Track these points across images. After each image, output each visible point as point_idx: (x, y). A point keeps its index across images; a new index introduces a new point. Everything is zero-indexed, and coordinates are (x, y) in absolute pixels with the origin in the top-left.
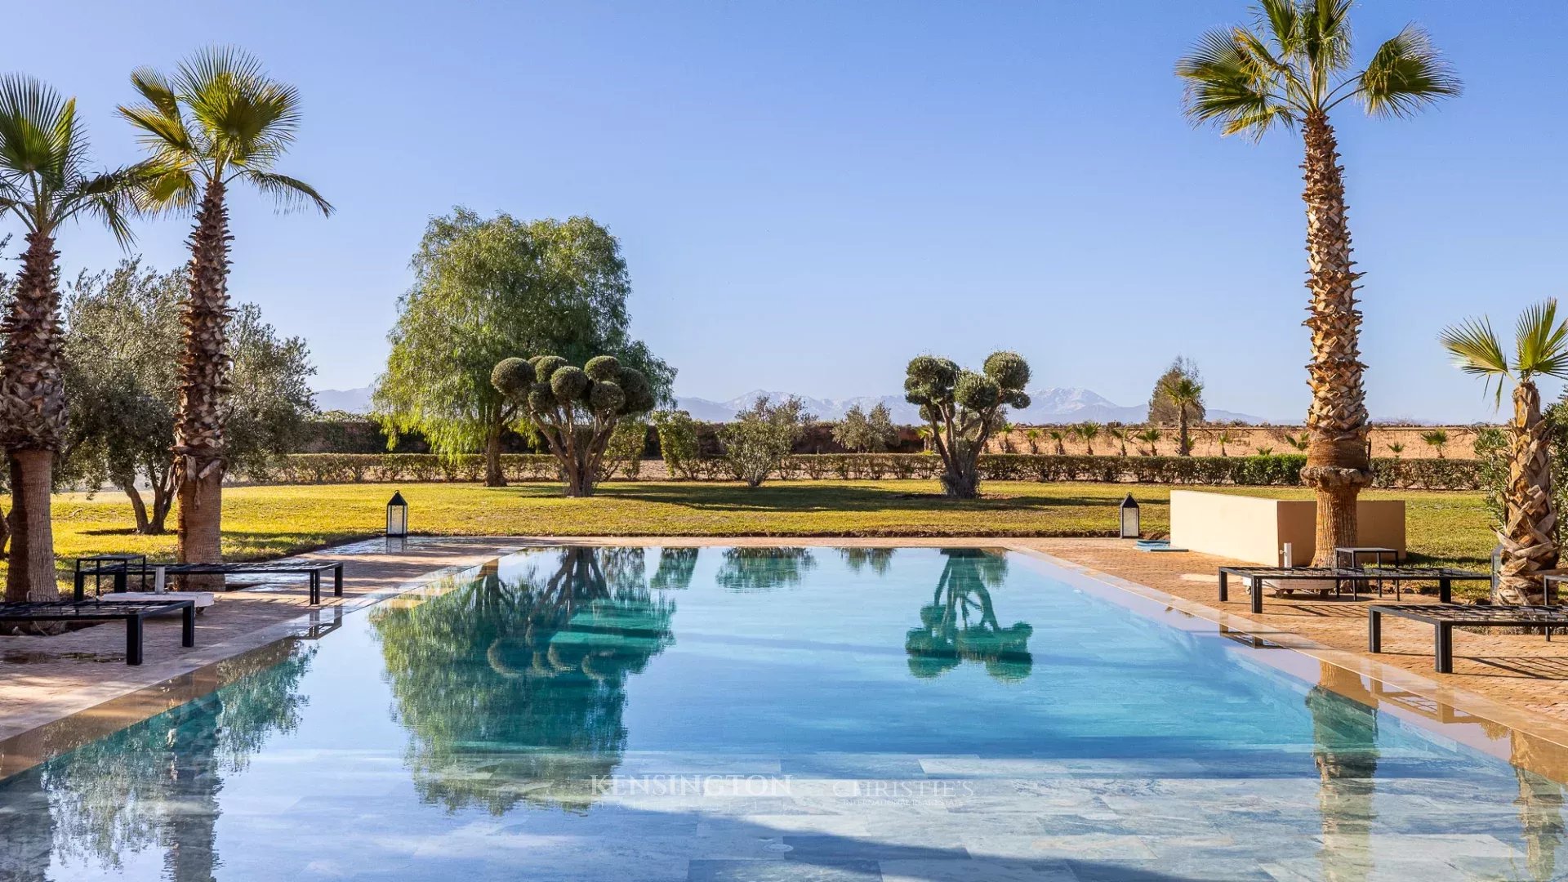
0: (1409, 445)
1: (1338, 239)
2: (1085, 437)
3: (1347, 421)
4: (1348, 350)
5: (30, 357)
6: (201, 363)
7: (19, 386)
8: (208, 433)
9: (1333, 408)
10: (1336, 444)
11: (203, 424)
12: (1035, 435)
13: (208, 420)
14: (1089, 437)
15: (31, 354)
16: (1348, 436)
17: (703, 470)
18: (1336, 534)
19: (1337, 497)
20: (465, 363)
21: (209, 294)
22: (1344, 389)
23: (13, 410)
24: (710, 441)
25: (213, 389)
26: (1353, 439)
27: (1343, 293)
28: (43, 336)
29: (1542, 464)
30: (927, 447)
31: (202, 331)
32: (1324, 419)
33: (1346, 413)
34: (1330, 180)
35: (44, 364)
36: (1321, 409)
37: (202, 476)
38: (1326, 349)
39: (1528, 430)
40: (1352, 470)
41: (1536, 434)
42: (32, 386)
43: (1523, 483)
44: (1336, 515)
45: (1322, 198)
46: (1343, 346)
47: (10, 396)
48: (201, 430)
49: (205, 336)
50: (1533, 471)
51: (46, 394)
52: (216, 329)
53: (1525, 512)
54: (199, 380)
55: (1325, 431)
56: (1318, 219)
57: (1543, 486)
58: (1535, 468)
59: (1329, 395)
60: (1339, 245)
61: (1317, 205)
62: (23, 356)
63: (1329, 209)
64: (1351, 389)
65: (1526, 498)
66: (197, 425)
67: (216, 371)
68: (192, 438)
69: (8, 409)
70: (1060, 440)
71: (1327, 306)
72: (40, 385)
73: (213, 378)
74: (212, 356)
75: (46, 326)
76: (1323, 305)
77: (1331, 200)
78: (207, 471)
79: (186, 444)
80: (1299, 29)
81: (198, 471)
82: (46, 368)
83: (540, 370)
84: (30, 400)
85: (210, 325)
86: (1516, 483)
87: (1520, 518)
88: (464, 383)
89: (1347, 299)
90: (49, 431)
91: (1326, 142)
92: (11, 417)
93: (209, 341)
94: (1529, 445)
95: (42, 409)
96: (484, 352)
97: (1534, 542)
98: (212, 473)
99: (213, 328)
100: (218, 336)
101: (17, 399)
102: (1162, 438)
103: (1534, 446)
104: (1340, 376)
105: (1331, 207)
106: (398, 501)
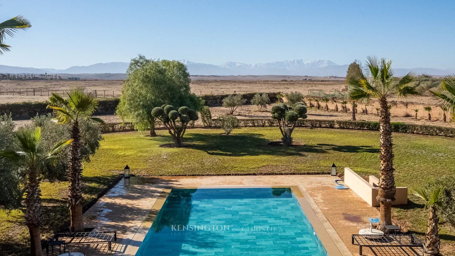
0: (420, 109)
1: (388, 135)
2: (325, 101)
3: (389, 186)
4: (390, 166)
5: (33, 202)
6: (75, 173)
7: (31, 211)
8: (78, 192)
9: (385, 182)
10: (386, 192)
11: (76, 189)
12: (311, 100)
13: (78, 188)
14: (327, 101)
15: (33, 201)
16: (389, 190)
17: (213, 123)
18: (385, 216)
19: (386, 206)
20: (144, 107)
21: (76, 153)
22: (388, 177)
23: (29, 218)
24: (215, 100)
25: (78, 180)
26: (391, 191)
27: (389, 150)
28: (36, 196)
29: (435, 229)
30: (279, 101)
31: (75, 164)
32: (383, 185)
33: (389, 184)
34: (386, 118)
35: (37, 204)
36: (382, 182)
37: (77, 204)
38: (384, 165)
39: (432, 220)
40: (390, 200)
41: (434, 221)
42: (34, 211)
43: (430, 234)
44: (385, 211)
45: (384, 123)
46: (389, 165)
47: (28, 214)
48: (76, 191)
49: (76, 165)
50: (433, 231)
51: (38, 212)
52: (78, 163)
53: (431, 242)
54: (75, 177)
55: (383, 188)
56: (383, 129)
57: (436, 234)
58: (434, 230)
59: (384, 178)
60: (388, 137)
61: (382, 125)
62: (31, 202)
63: (386, 126)
64: (390, 177)
65: (431, 238)
66: (75, 190)
67: (79, 174)
68: (73, 193)
69: (28, 217)
70: (318, 102)
71: (384, 154)
72: (36, 210)
73: (78, 176)
74: (78, 170)
75: (36, 193)
76: (383, 153)
77: (387, 124)
78: (78, 202)
79: (72, 195)
80: (379, 74)
81: (76, 202)
82: (37, 205)
83: (165, 110)
84: (34, 215)
85: (77, 162)
86: (429, 233)
87: (429, 243)
88: (143, 112)
89: (390, 151)
90: (39, 221)
91: (386, 107)
92: (29, 219)
93: (77, 166)
94: (432, 223)
95: (37, 217)
96: (149, 103)
97: (432, 250)
98: (79, 202)
99: (78, 162)
100: (79, 165)
101: (30, 215)
102: (348, 102)
103: (434, 224)
104: (387, 173)
105: (387, 126)
106: (127, 168)
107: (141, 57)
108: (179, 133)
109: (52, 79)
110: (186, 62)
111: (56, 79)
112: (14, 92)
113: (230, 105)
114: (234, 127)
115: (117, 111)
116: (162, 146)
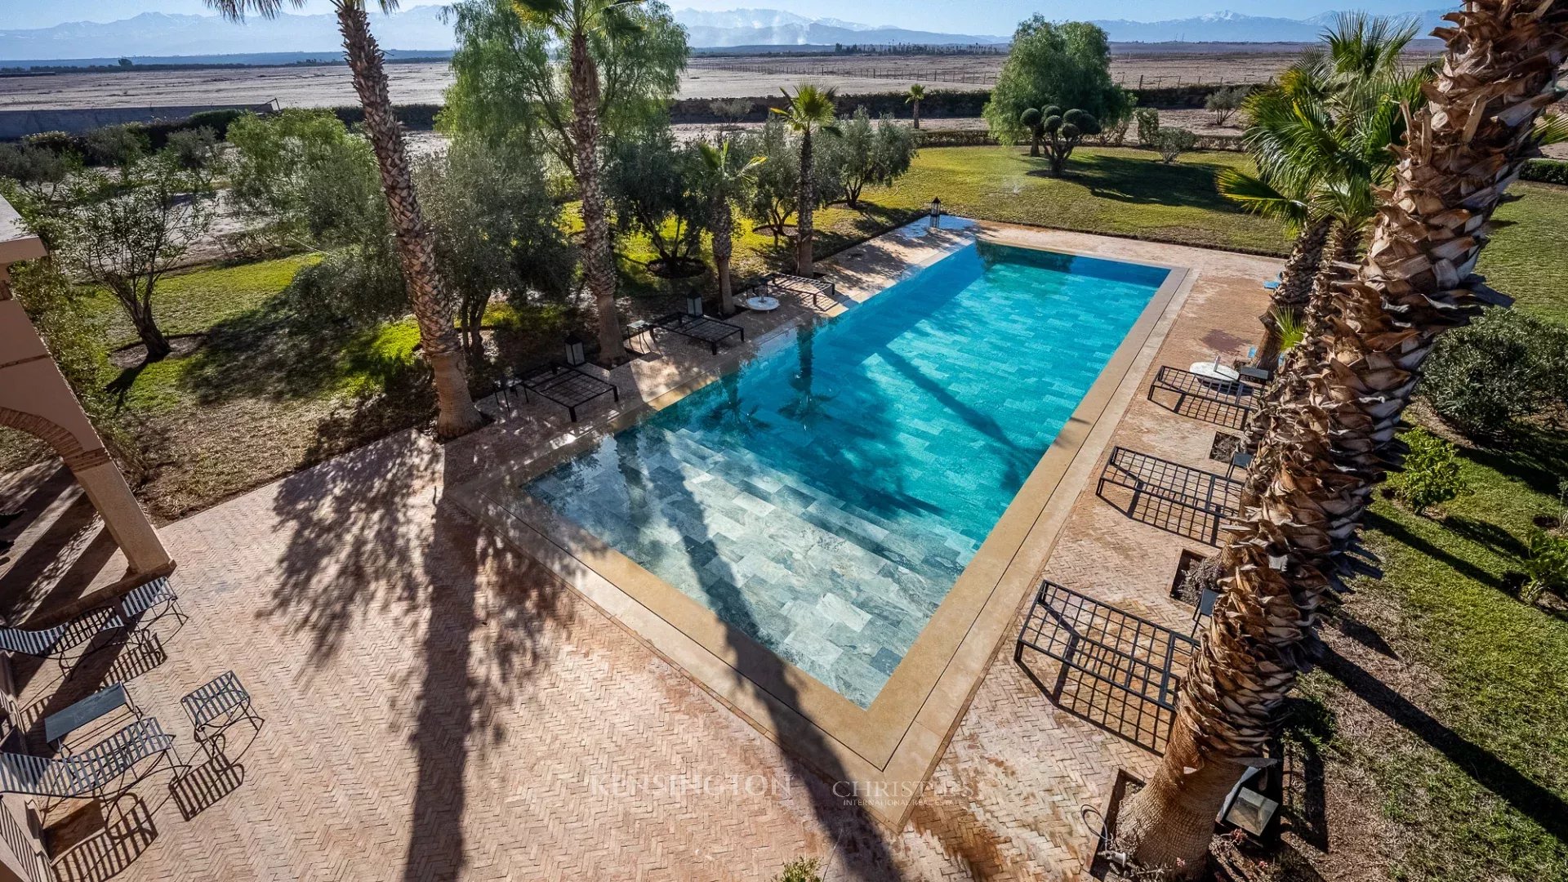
17: (1155, 140)
55: (1276, 301)
88: (1012, 115)
96: (1023, 99)
97: (1261, 427)
106: (937, 201)
107: (1036, 19)
108: (1061, 153)
109: (984, 53)
110: (1230, 15)
111: (990, 53)
112: (911, 75)
113: (1218, 107)
114: (1183, 150)
115: (984, 113)
116: (1031, 173)
